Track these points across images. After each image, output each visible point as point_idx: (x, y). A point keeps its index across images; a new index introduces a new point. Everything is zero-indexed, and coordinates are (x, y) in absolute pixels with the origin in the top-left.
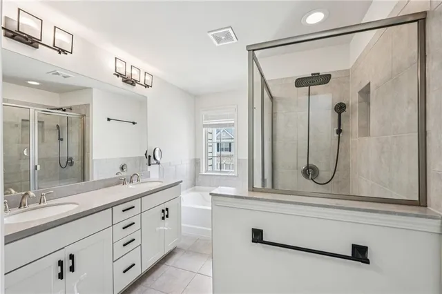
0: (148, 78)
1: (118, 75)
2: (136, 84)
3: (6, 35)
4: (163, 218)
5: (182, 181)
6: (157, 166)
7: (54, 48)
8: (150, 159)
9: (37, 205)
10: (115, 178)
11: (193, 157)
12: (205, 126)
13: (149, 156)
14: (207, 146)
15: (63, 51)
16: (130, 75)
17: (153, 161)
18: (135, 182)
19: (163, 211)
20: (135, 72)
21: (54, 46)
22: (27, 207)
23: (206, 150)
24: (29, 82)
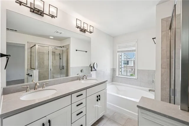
0: (91, 28)
1: (78, 27)
2: (86, 32)
3: (30, 11)
4: (97, 100)
5: (107, 81)
6: (95, 71)
7: (50, 15)
8: (92, 68)
9: (41, 89)
10: (76, 77)
11: (112, 68)
12: (118, 52)
13: (92, 67)
14: (119, 62)
15: (53, 16)
16: (83, 27)
17: (93, 69)
18: (85, 79)
19: (97, 97)
20: (85, 25)
21: (49, 14)
22: (37, 90)
23: (119, 64)
24: (50, 37)
